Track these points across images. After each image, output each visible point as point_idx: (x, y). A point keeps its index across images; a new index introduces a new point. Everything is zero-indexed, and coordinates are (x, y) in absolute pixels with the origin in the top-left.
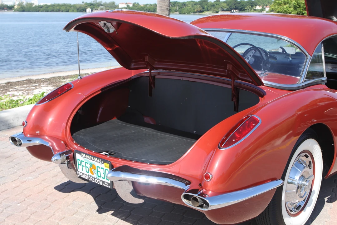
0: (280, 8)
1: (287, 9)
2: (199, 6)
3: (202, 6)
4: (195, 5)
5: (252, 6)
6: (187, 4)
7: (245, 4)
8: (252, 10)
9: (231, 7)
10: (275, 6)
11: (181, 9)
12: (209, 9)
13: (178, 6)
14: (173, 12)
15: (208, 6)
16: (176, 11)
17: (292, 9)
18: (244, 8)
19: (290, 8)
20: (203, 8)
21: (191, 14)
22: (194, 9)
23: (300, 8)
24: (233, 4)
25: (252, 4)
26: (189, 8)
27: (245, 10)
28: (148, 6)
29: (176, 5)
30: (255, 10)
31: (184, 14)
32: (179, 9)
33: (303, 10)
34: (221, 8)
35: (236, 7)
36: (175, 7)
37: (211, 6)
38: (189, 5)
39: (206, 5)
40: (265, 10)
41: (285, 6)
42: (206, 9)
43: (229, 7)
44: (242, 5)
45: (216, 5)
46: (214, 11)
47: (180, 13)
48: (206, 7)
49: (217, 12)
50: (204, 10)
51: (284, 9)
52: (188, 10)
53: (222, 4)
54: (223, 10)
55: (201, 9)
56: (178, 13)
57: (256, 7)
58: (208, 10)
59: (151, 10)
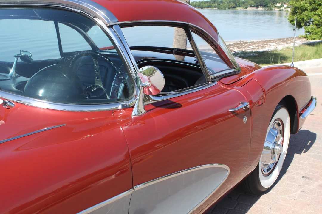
0: (298, 4)
1: (304, 5)
2: (233, 3)
3: (235, 3)
4: (230, 2)
5: (274, 4)
6: (224, 2)
7: (268, 2)
8: (274, 6)
9: (257, 4)
10: (293, 2)
11: (219, 5)
12: (240, 5)
13: (217, 3)
14: (213, 8)
15: (240, 3)
16: (215, 7)
17: (308, 5)
18: (267, 5)
19: (306, 4)
20: (236, 5)
21: (227, 9)
22: (229, 6)
23: (315, 4)
24: (259, 2)
25: (273, 1)
26: (225, 4)
27: (268, 6)
28: (194, 3)
29: (215, 2)
30: (276, 6)
31: (221, 9)
32: (218, 6)
33: (317, 5)
34: (250, 5)
35: (261, 4)
36: (215, 4)
37: (242, 3)
38: (225, 3)
39: (238, 2)
40: (283, 7)
41: (302, 3)
42: (238, 5)
43: (256, 4)
44: (266, 3)
45: (246, 2)
46: (244, 7)
47: (218, 9)
48: (238, 4)
49: (247, 8)
50: (236, 6)
51: (301, 5)
52: (224, 6)
53: (250, 2)
54: (251, 7)
55: (234, 5)
56: (216, 8)
57: (276, 4)
58: (239, 7)
59: (197, 6)
